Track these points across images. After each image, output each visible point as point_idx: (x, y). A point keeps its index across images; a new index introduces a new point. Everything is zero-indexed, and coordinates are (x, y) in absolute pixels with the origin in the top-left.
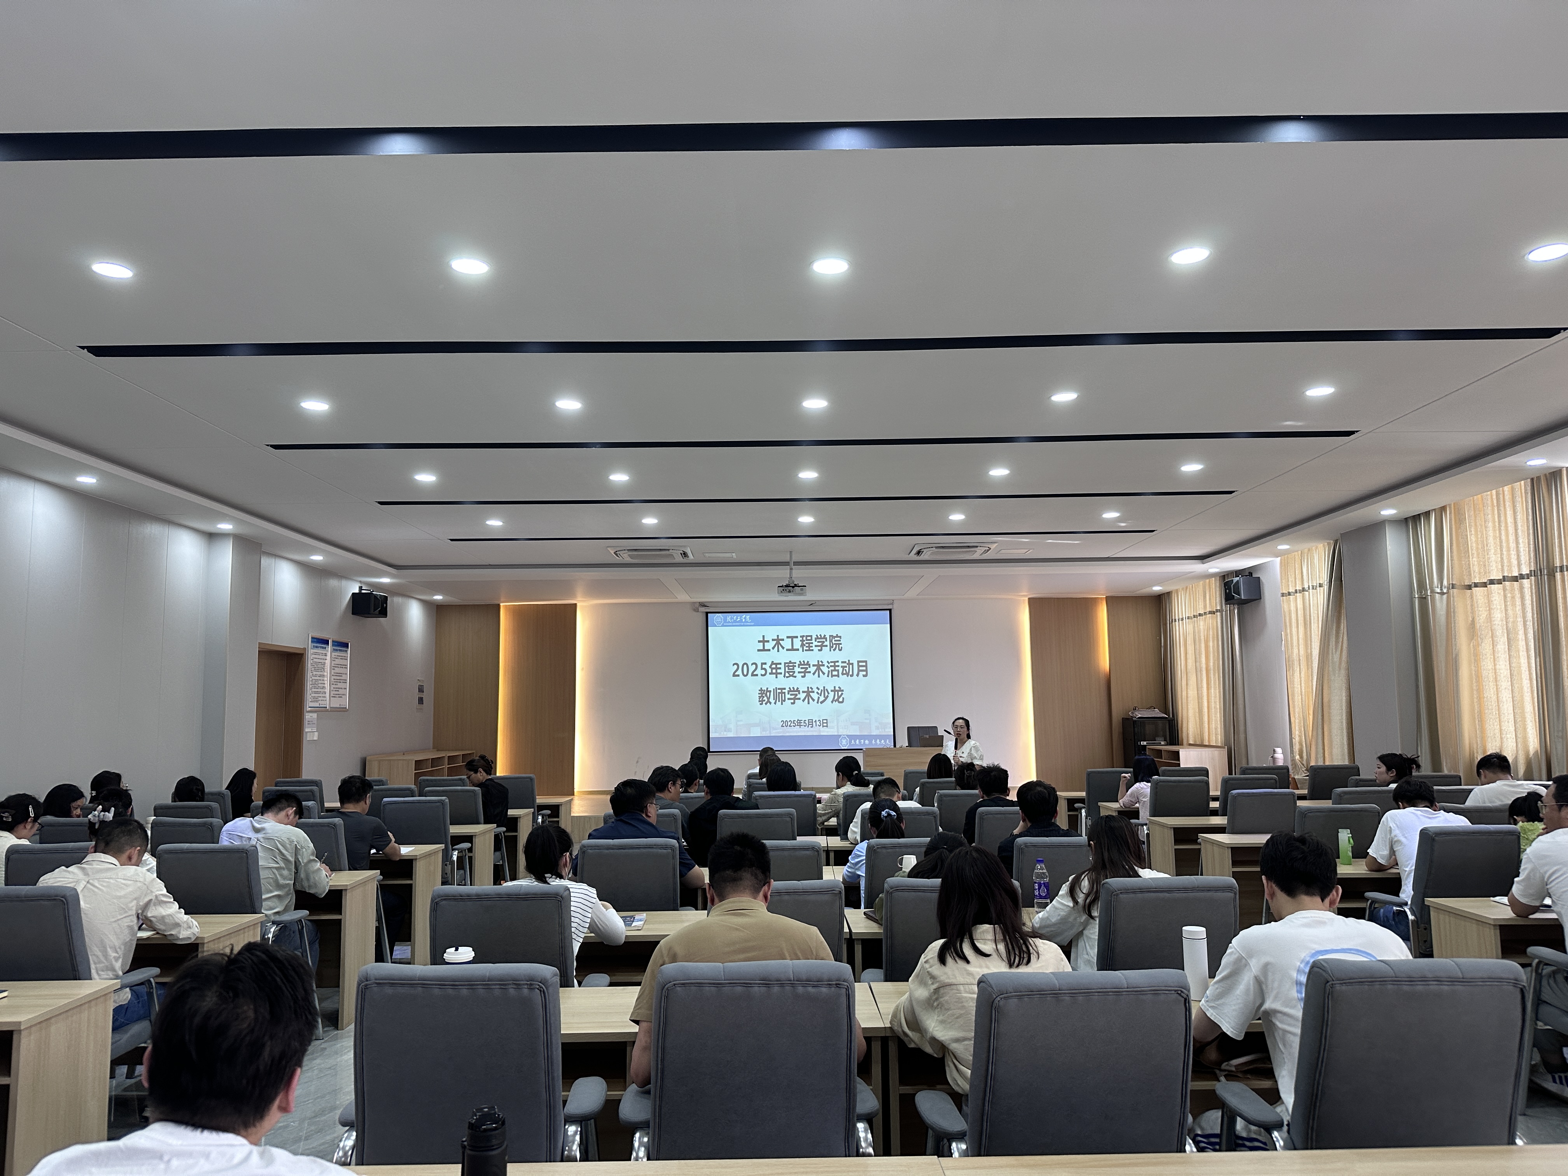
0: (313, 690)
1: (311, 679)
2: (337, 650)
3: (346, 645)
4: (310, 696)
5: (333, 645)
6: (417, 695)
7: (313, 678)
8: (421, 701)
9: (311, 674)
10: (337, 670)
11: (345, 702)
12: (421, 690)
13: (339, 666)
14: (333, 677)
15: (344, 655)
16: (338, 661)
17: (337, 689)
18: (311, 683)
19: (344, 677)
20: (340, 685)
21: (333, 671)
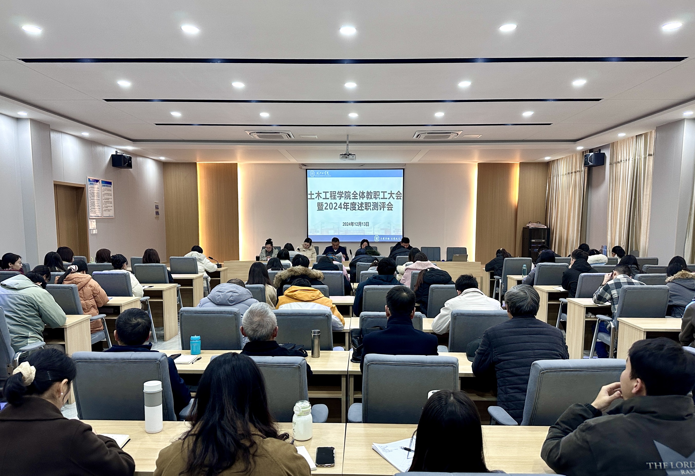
0: (92, 207)
1: (90, 201)
2: (104, 186)
3: (110, 183)
4: (91, 211)
5: (102, 183)
6: (155, 211)
7: (91, 201)
8: (157, 213)
9: (90, 199)
10: (106, 197)
11: (111, 213)
12: (157, 207)
13: (107, 194)
14: (103, 201)
15: (110, 188)
16: (105, 192)
17: (107, 207)
18: (90, 203)
19: (110, 200)
20: (108, 205)
21: (103, 197)
